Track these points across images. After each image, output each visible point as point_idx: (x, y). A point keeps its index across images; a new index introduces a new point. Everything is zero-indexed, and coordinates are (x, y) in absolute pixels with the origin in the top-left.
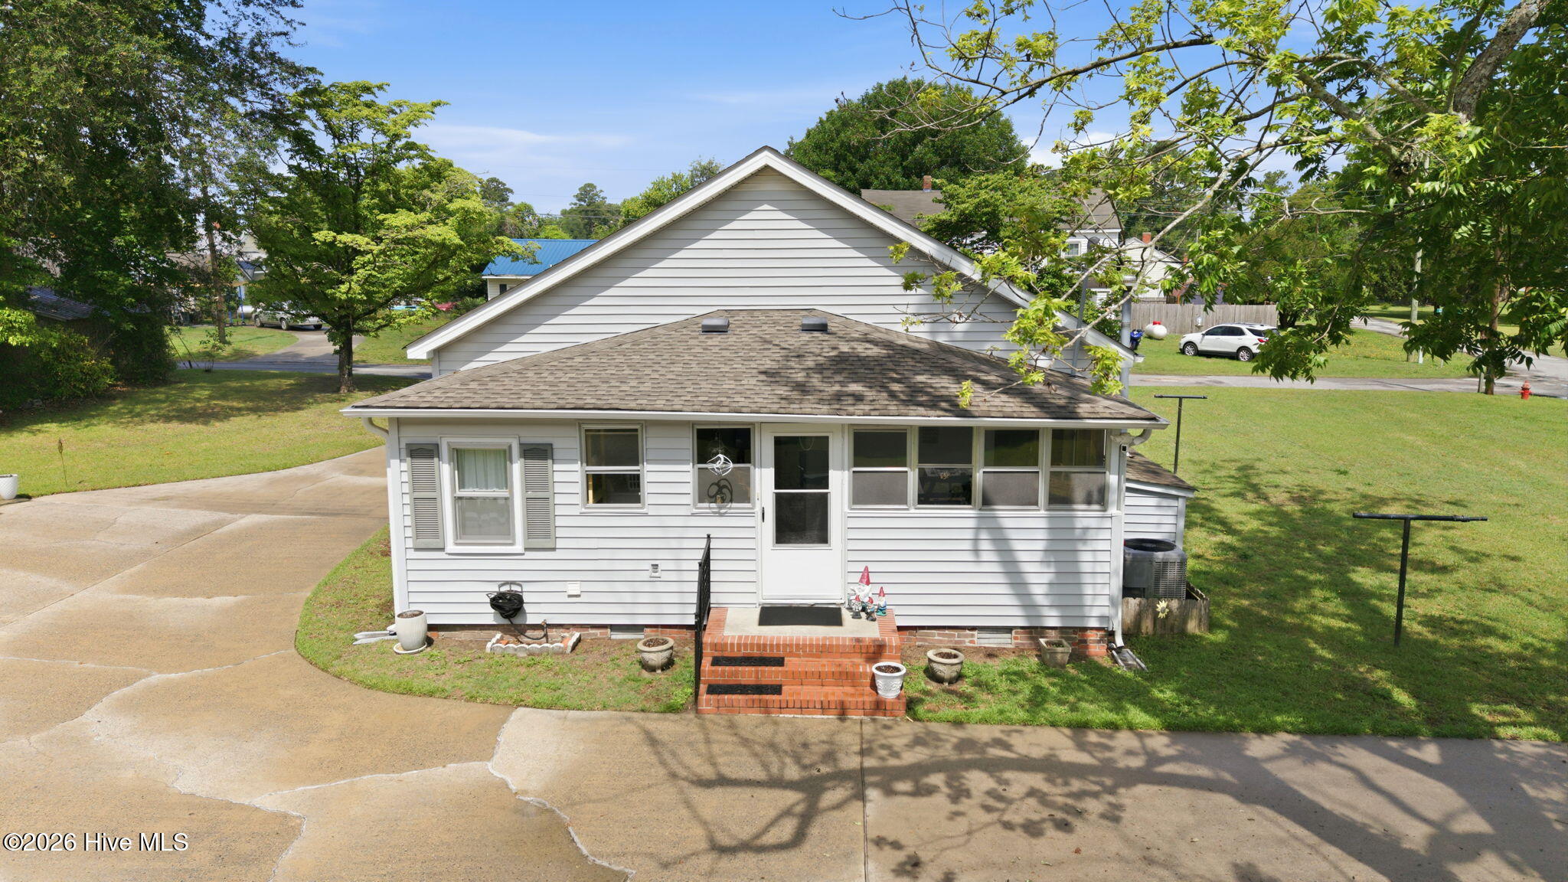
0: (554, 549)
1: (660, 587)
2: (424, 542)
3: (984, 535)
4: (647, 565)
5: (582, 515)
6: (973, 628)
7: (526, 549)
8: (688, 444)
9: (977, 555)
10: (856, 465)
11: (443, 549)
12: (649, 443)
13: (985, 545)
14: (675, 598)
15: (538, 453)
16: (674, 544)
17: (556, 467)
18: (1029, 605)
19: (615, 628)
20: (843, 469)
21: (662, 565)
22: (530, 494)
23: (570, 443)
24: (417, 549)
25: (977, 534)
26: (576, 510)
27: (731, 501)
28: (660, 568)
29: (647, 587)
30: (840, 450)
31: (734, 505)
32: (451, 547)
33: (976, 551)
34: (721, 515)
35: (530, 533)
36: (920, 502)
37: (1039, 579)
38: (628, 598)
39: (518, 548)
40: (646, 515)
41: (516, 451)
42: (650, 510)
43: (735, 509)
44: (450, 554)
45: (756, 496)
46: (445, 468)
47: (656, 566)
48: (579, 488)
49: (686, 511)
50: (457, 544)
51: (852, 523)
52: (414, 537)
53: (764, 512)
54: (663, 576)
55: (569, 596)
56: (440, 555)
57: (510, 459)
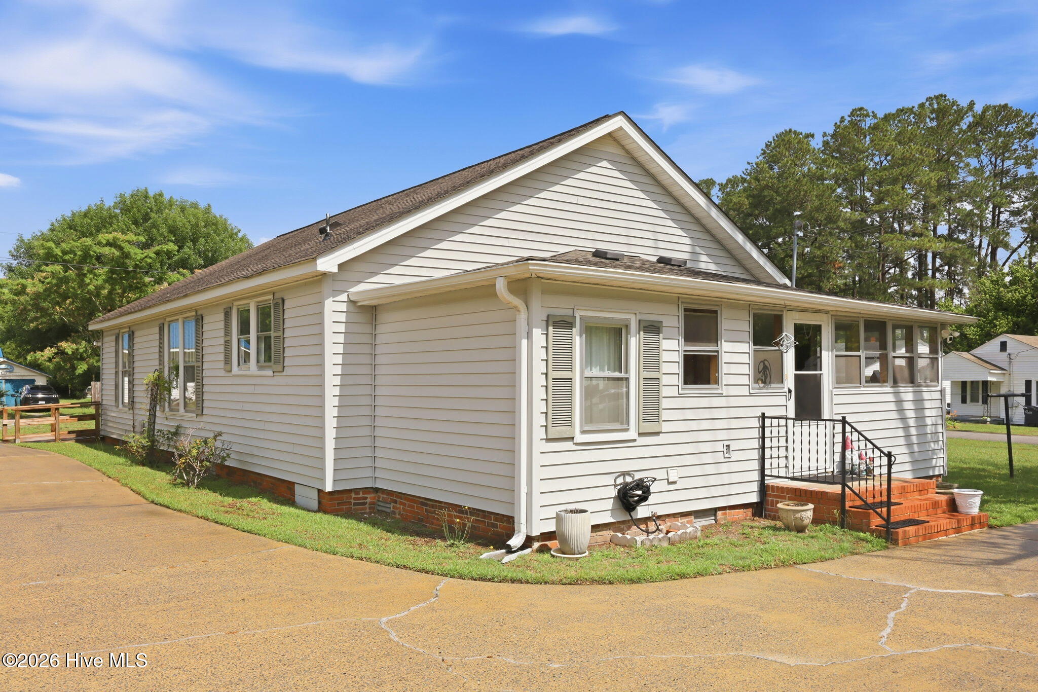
0: (659, 433)
1: (729, 467)
2: (554, 432)
4: (720, 446)
5: (680, 396)
7: (640, 434)
8: (746, 326)
10: (836, 350)
11: (572, 439)
12: (725, 324)
15: (652, 328)
17: (664, 345)
19: (697, 514)
20: (829, 353)
21: (733, 445)
22: (646, 373)
23: (673, 321)
24: (548, 440)
26: (674, 391)
28: (732, 448)
29: (722, 468)
31: (774, 385)
32: (579, 436)
34: (767, 394)
35: (642, 416)
39: (632, 434)
40: (721, 395)
41: (634, 326)
42: (725, 391)
43: (774, 387)
44: (577, 444)
45: (785, 378)
46: (578, 341)
47: (728, 446)
48: (679, 369)
49: (745, 391)
50: (583, 432)
51: (837, 400)
52: (550, 426)
53: (790, 391)
54: (735, 456)
55: (669, 483)
56: (568, 445)
57: (628, 333)
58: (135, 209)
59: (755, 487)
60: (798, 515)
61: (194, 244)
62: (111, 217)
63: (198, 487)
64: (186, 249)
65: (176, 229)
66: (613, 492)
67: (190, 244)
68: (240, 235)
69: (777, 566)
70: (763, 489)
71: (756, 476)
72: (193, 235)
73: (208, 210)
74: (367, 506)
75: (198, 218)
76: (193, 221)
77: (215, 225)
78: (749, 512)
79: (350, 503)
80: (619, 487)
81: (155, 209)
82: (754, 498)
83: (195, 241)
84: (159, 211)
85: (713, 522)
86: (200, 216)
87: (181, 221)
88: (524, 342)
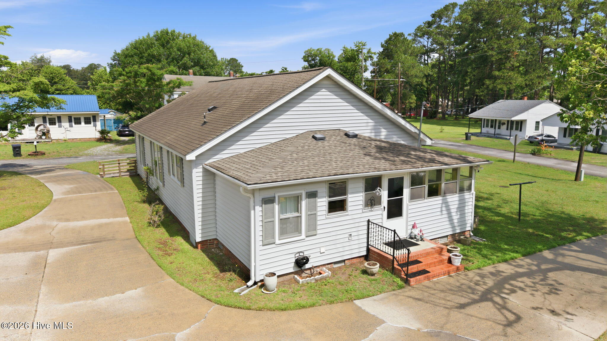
0: (316, 235)
1: (352, 243)
2: (266, 242)
3: (444, 205)
4: (347, 235)
5: (326, 218)
6: (439, 238)
7: (306, 237)
8: (362, 185)
9: (442, 213)
10: (412, 186)
11: (274, 243)
12: (350, 187)
13: (444, 209)
14: (357, 246)
15: (312, 195)
16: (357, 225)
17: (319, 200)
18: (453, 227)
19: (335, 263)
20: (407, 188)
21: (353, 234)
22: (309, 213)
23: (323, 190)
24: (263, 245)
25: (442, 205)
26: (324, 217)
27: (374, 205)
28: (352, 235)
29: (348, 244)
30: (407, 182)
31: (376, 206)
32: (278, 242)
33: (441, 211)
34: (372, 211)
35: (308, 230)
36: (428, 197)
37: (456, 218)
38: (341, 250)
39: (303, 236)
40: (348, 215)
41: (304, 196)
42: (349, 213)
43: (376, 208)
44: (276, 245)
45: (382, 202)
46: (277, 207)
47: (350, 235)
48: (326, 208)
49: (361, 211)
50: (279, 240)
51: (410, 207)
52: (264, 240)
53: (384, 208)
54: (353, 238)
55: (321, 253)
56: (273, 245)
57: (301, 200)
58: (163, 39)
59: (365, 249)
60: (371, 270)
61: (189, 56)
62: (152, 44)
63: (156, 227)
64: (185, 58)
65: (181, 49)
66: (294, 260)
67: (187, 56)
68: (210, 49)
69: (346, 301)
70: (368, 250)
71: (366, 245)
72: (188, 51)
73: (194, 38)
74: (215, 245)
75: (190, 43)
76: (188, 45)
77: (199, 46)
78: (362, 259)
79: (207, 244)
80: (296, 258)
81: (172, 38)
82: (365, 253)
83: (189, 54)
84: (174, 39)
85: (344, 264)
86: (191, 42)
87: (183, 45)
88: (252, 212)
